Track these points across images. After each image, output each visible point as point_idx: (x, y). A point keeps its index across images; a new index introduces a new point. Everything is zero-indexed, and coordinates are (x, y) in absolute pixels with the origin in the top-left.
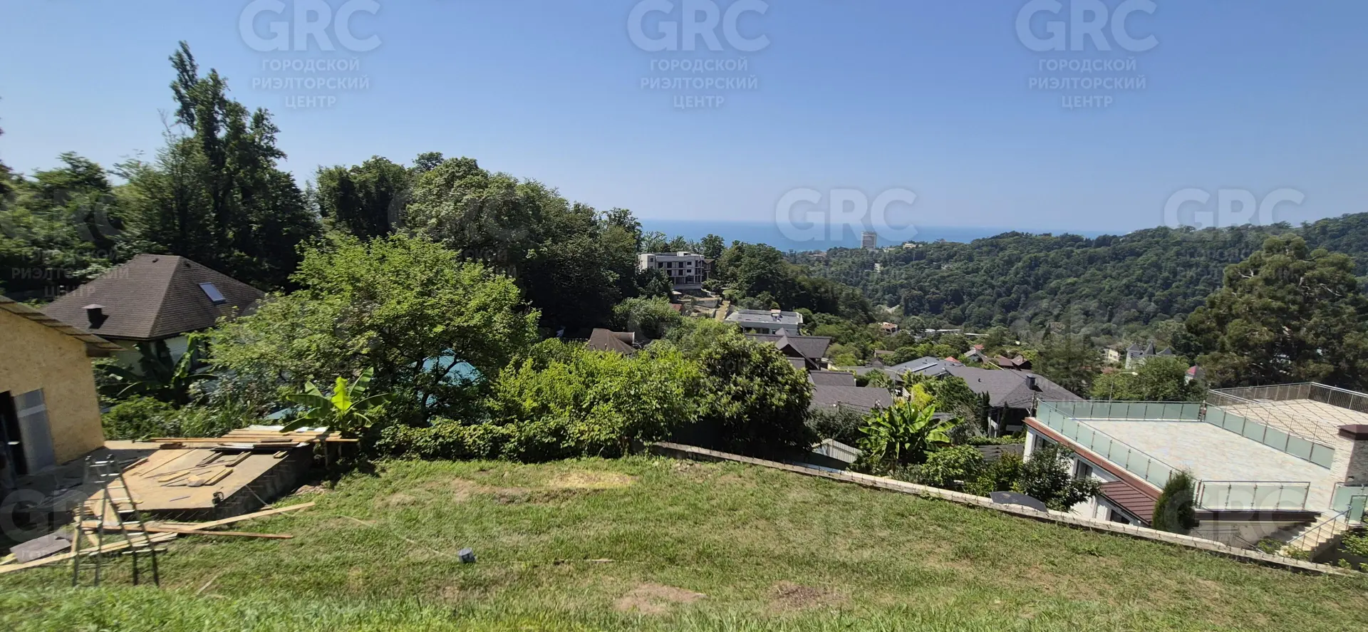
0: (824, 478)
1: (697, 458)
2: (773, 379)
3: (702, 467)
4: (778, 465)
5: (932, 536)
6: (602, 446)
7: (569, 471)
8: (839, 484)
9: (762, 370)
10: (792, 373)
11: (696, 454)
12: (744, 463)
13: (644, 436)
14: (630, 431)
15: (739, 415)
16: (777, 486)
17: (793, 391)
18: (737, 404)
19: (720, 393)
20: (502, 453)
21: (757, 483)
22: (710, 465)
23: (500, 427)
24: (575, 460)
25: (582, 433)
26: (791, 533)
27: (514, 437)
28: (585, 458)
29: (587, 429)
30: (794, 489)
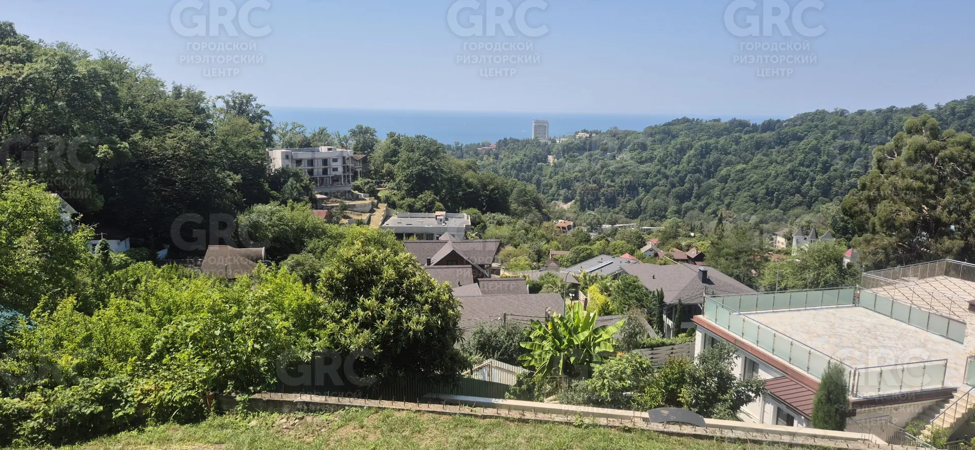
0: (465, 415)
1: (310, 408)
2: (409, 298)
3: (315, 419)
4: (410, 405)
6: (176, 408)
8: (482, 421)
9: (397, 289)
10: (432, 289)
11: (307, 404)
12: (370, 408)
13: (236, 388)
14: (217, 384)
15: (368, 347)
16: (407, 433)
17: (434, 310)
18: (366, 332)
19: (344, 321)
21: (382, 433)
22: (325, 417)
23: (17, 400)
24: (135, 433)
25: (146, 393)
27: (38, 411)
28: (150, 428)
29: (153, 389)
30: (427, 435)
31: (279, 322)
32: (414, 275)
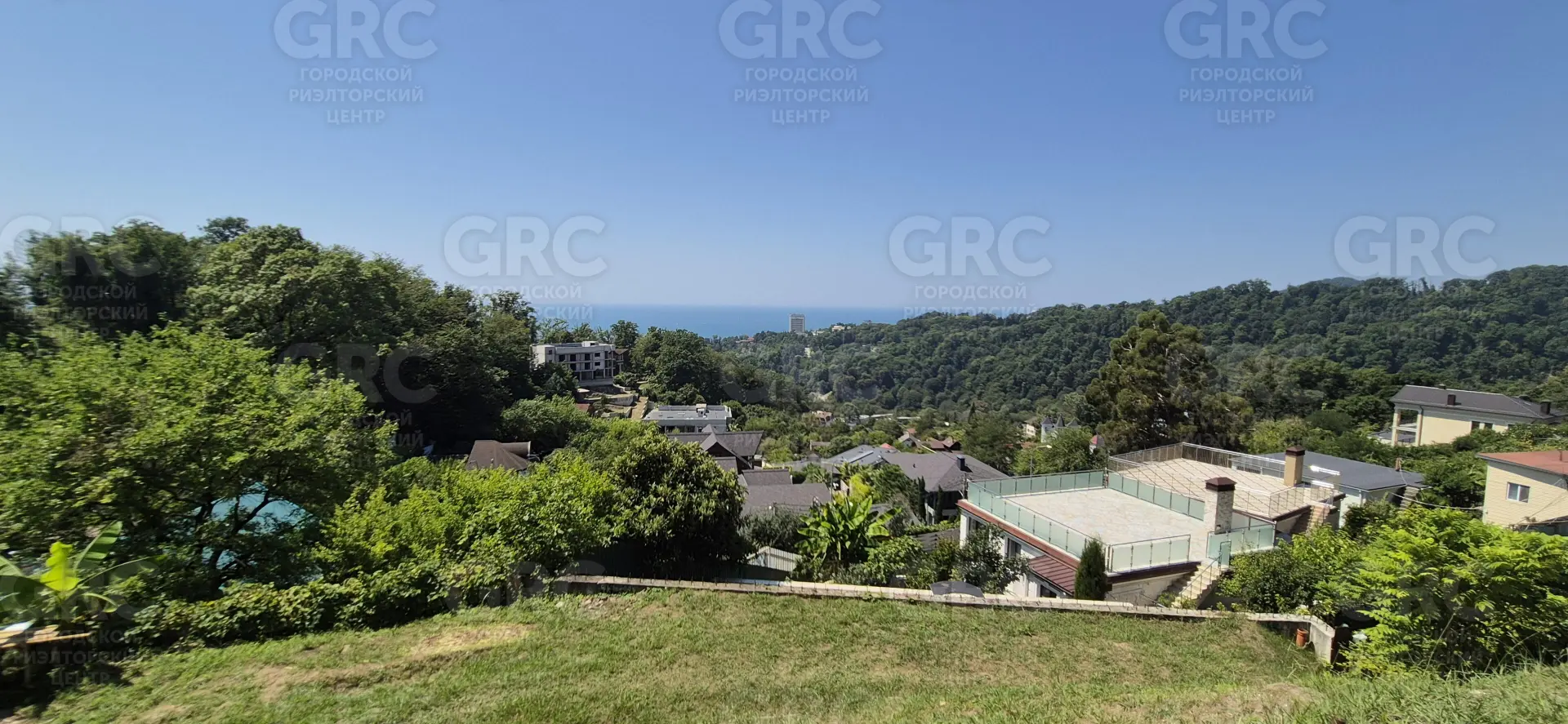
0: (761, 593)
1: (613, 589)
2: (699, 485)
3: (619, 600)
4: (708, 585)
5: (877, 641)
6: (487, 591)
7: (440, 631)
8: (777, 598)
9: (686, 476)
10: (720, 476)
11: (611, 585)
12: (669, 588)
13: (543, 572)
15: (662, 531)
16: (708, 610)
17: (722, 496)
18: (659, 518)
19: (638, 508)
20: (340, 621)
21: (685, 611)
22: (628, 597)
23: (337, 585)
24: (448, 615)
25: (458, 578)
26: (726, 665)
27: (358, 596)
28: (463, 611)
29: (465, 573)
30: (728, 611)
31: (583, 509)
32: (701, 462)
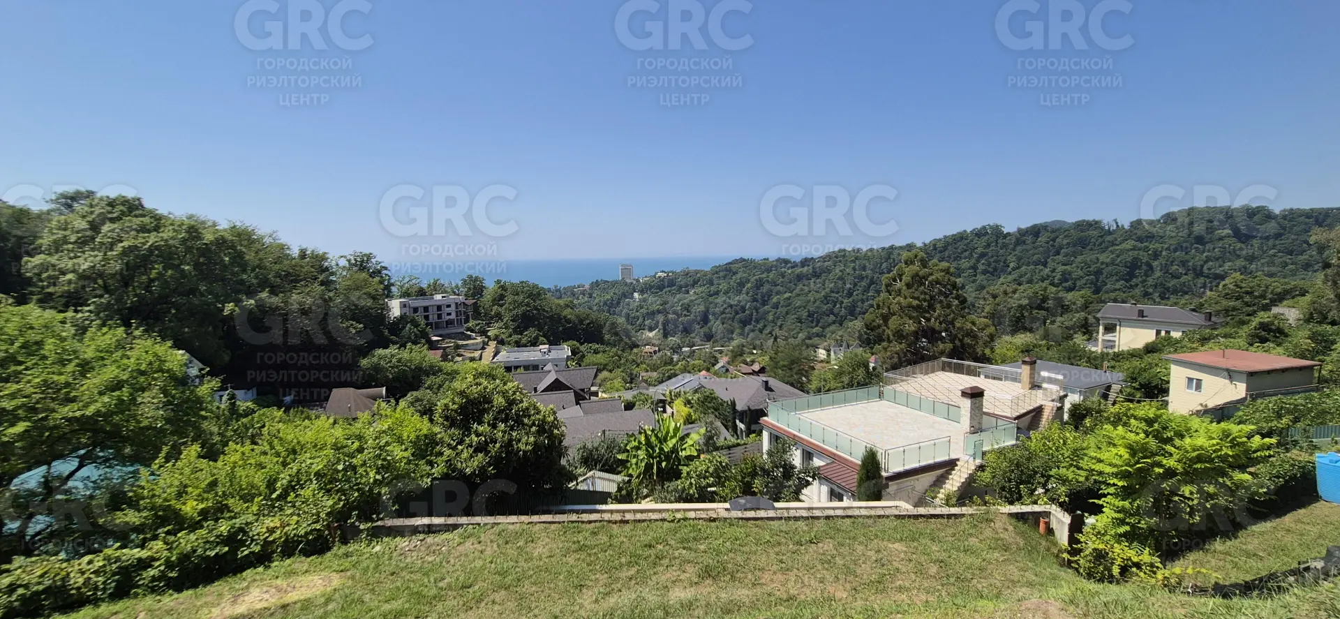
0: (573, 522)
1: (430, 530)
2: (519, 422)
3: (436, 540)
4: (524, 518)
5: (677, 561)
6: (301, 542)
7: (248, 587)
8: (588, 526)
9: (507, 415)
10: (538, 412)
11: (429, 526)
12: (486, 524)
13: (359, 518)
14: (339, 516)
15: (482, 469)
16: (521, 544)
17: (541, 431)
18: (480, 455)
19: (460, 447)
21: (499, 546)
22: (445, 536)
23: (137, 550)
24: (261, 569)
25: (271, 531)
26: (533, 599)
27: (160, 559)
28: (276, 563)
29: (278, 525)
30: (540, 543)
31: (399, 453)
32: (522, 401)
